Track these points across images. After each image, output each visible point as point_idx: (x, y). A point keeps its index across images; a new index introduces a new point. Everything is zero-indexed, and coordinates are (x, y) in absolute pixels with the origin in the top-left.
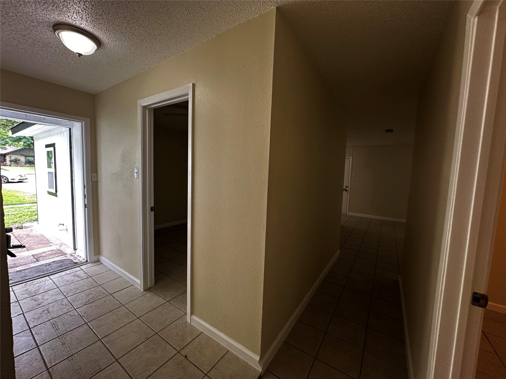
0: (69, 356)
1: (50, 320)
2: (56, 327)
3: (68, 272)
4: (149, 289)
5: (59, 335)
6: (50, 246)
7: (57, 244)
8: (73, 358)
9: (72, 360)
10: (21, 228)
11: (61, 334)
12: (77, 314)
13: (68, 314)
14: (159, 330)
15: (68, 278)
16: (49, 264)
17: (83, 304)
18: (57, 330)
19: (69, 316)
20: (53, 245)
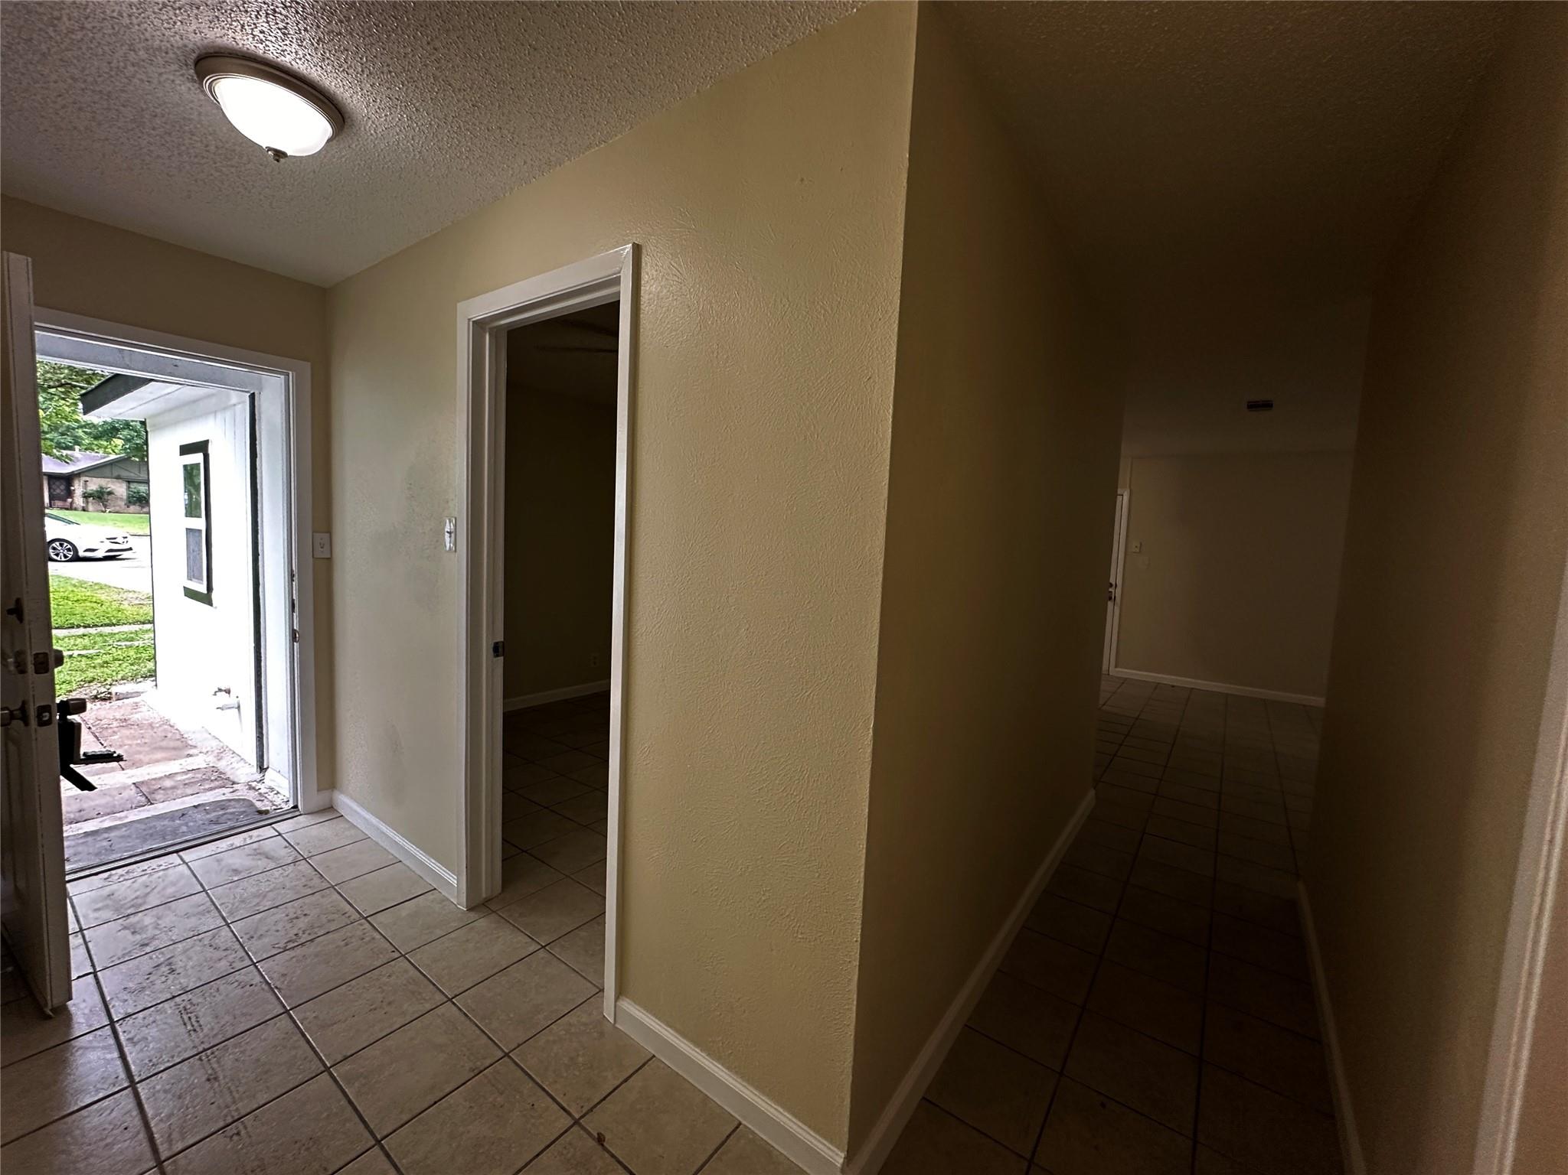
0: (229, 1120)
1: (174, 997)
2: (193, 1020)
3: (237, 840)
4: (483, 904)
5: (201, 1049)
6: (189, 756)
7: (207, 752)
8: (241, 1127)
9: (238, 1134)
10: (104, 699)
11: (206, 1046)
12: (258, 979)
13: (231, 978)
14: (516, 1045)
15: (237, 860)
16: (183, 815)
17: (279, 948)
18: (195, 1030)
19: (236, 984)
20: (197, 755)
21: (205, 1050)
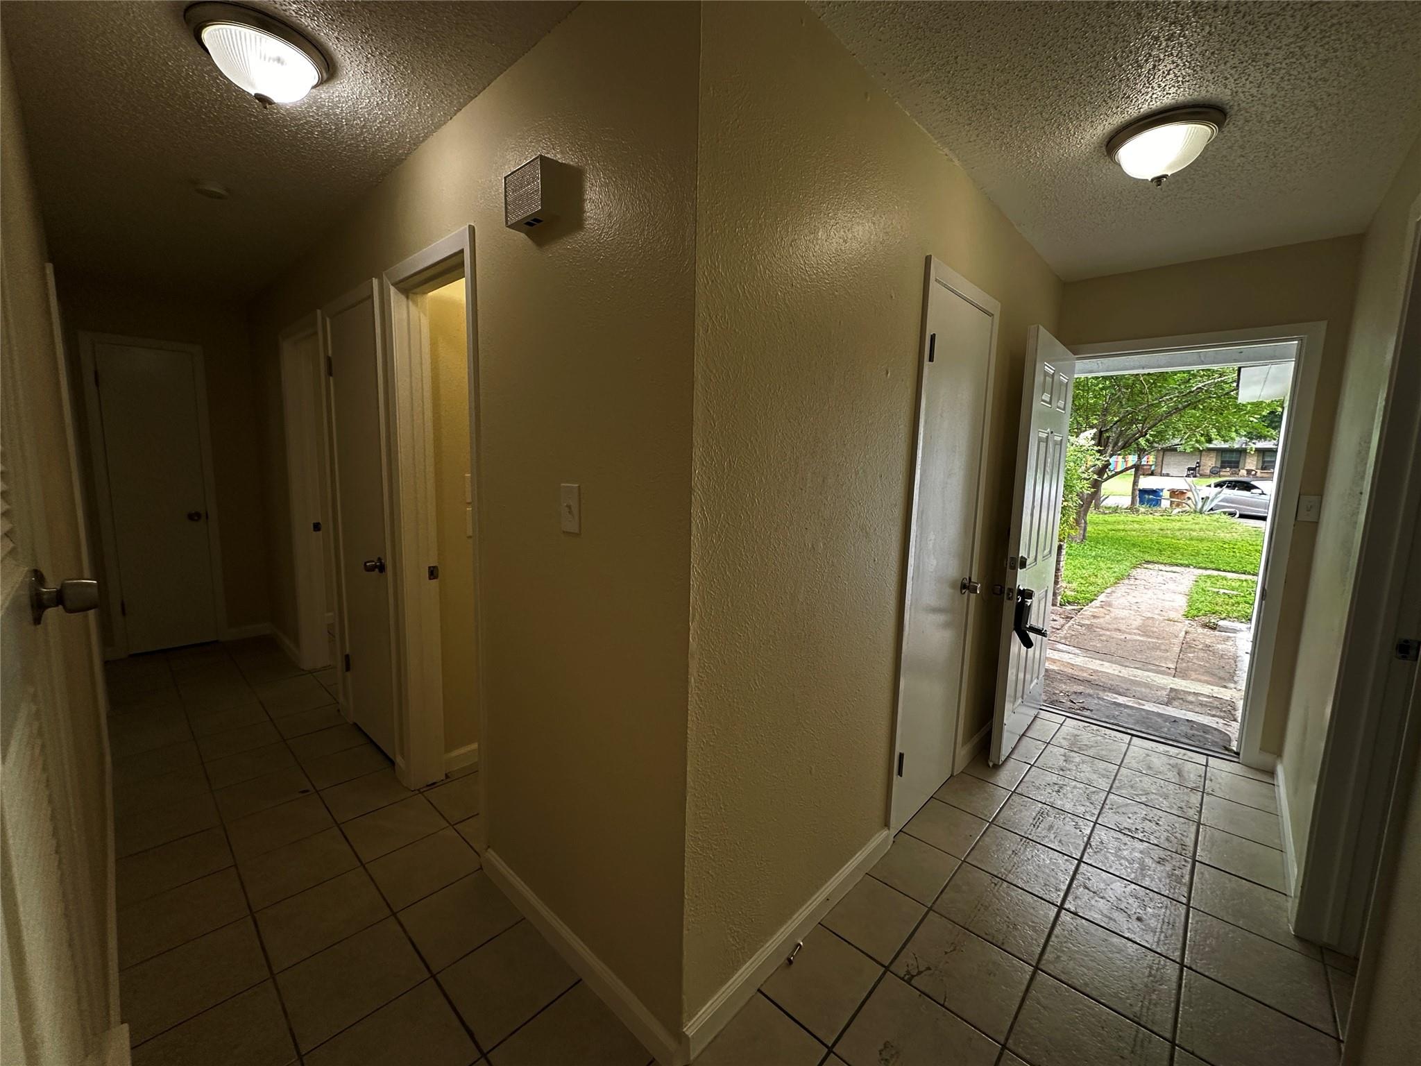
0: (1000, 876)
1: (1045, 804)
2: (1040, 821)
5: (1026, 836)
6: (1225, 687)
8: (999, 884)
9: (996, 885)
10: (1211, 628)
11: (1030, 837)
12: (1088, 832)
13: (1077, 819)
15: (1157, 762)
17: (1118, 827)
18: (1034, 826)
19: (1074, 823)
20: (1231, 689)
21: (1027, 838)
